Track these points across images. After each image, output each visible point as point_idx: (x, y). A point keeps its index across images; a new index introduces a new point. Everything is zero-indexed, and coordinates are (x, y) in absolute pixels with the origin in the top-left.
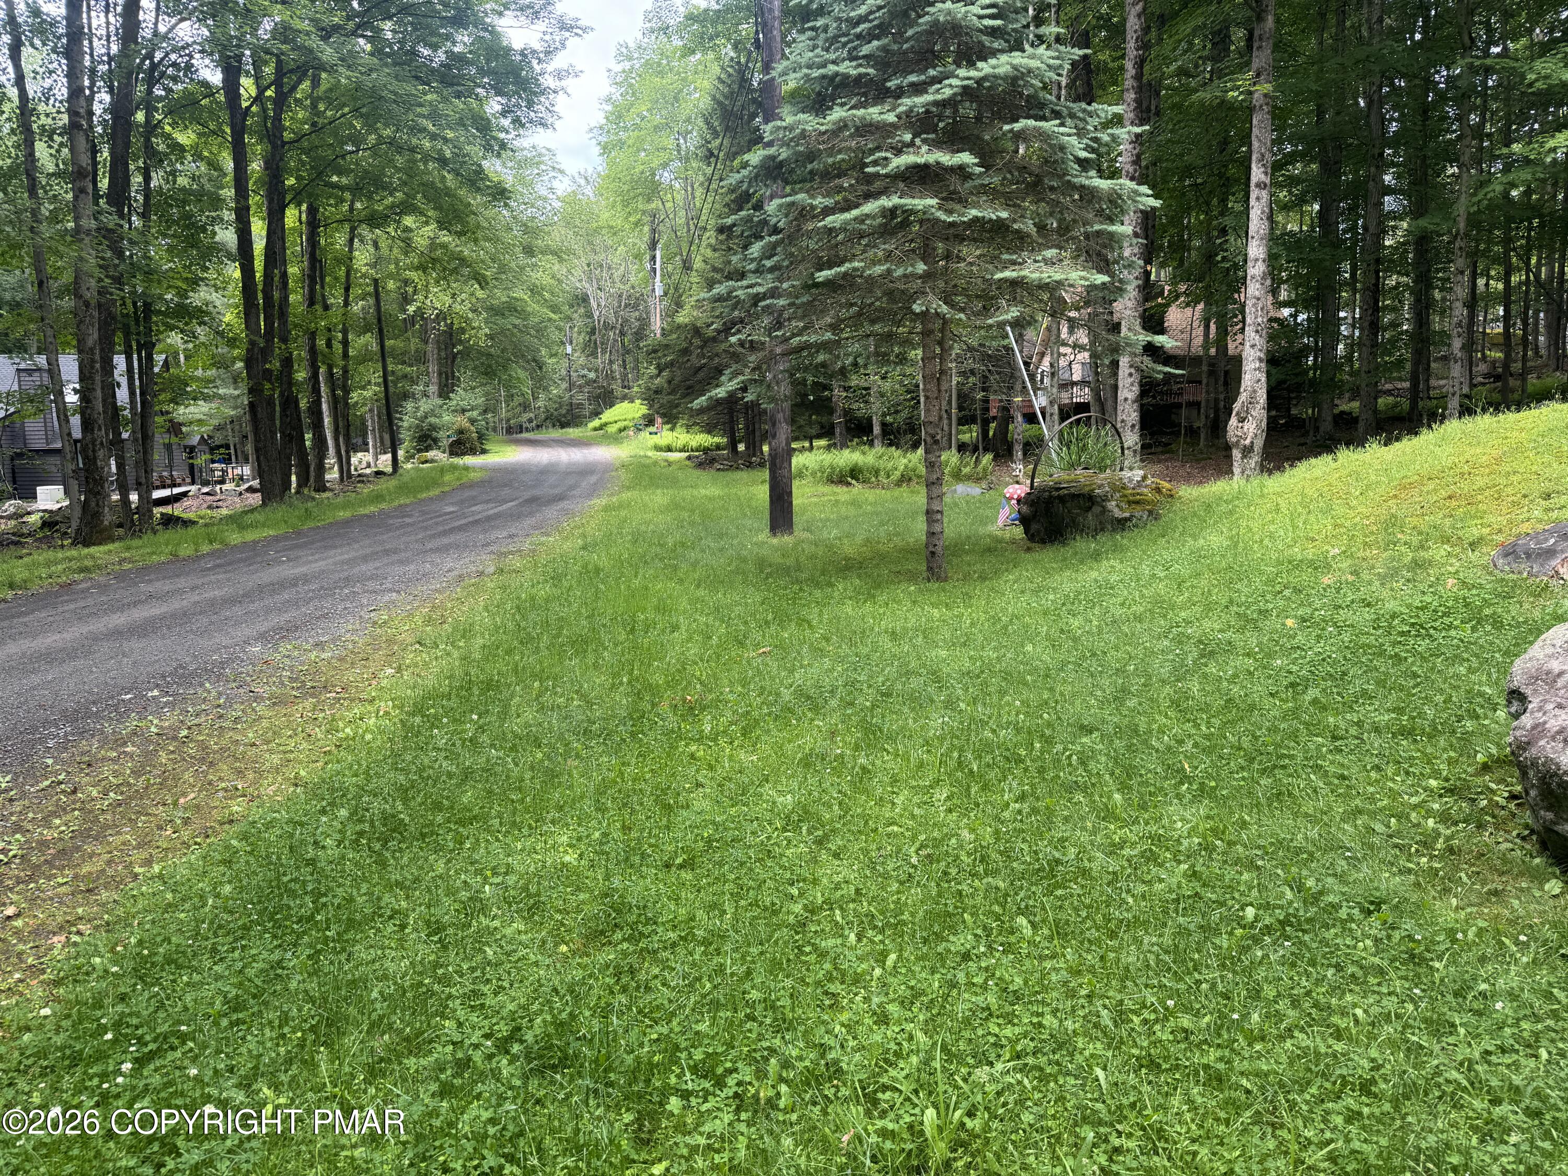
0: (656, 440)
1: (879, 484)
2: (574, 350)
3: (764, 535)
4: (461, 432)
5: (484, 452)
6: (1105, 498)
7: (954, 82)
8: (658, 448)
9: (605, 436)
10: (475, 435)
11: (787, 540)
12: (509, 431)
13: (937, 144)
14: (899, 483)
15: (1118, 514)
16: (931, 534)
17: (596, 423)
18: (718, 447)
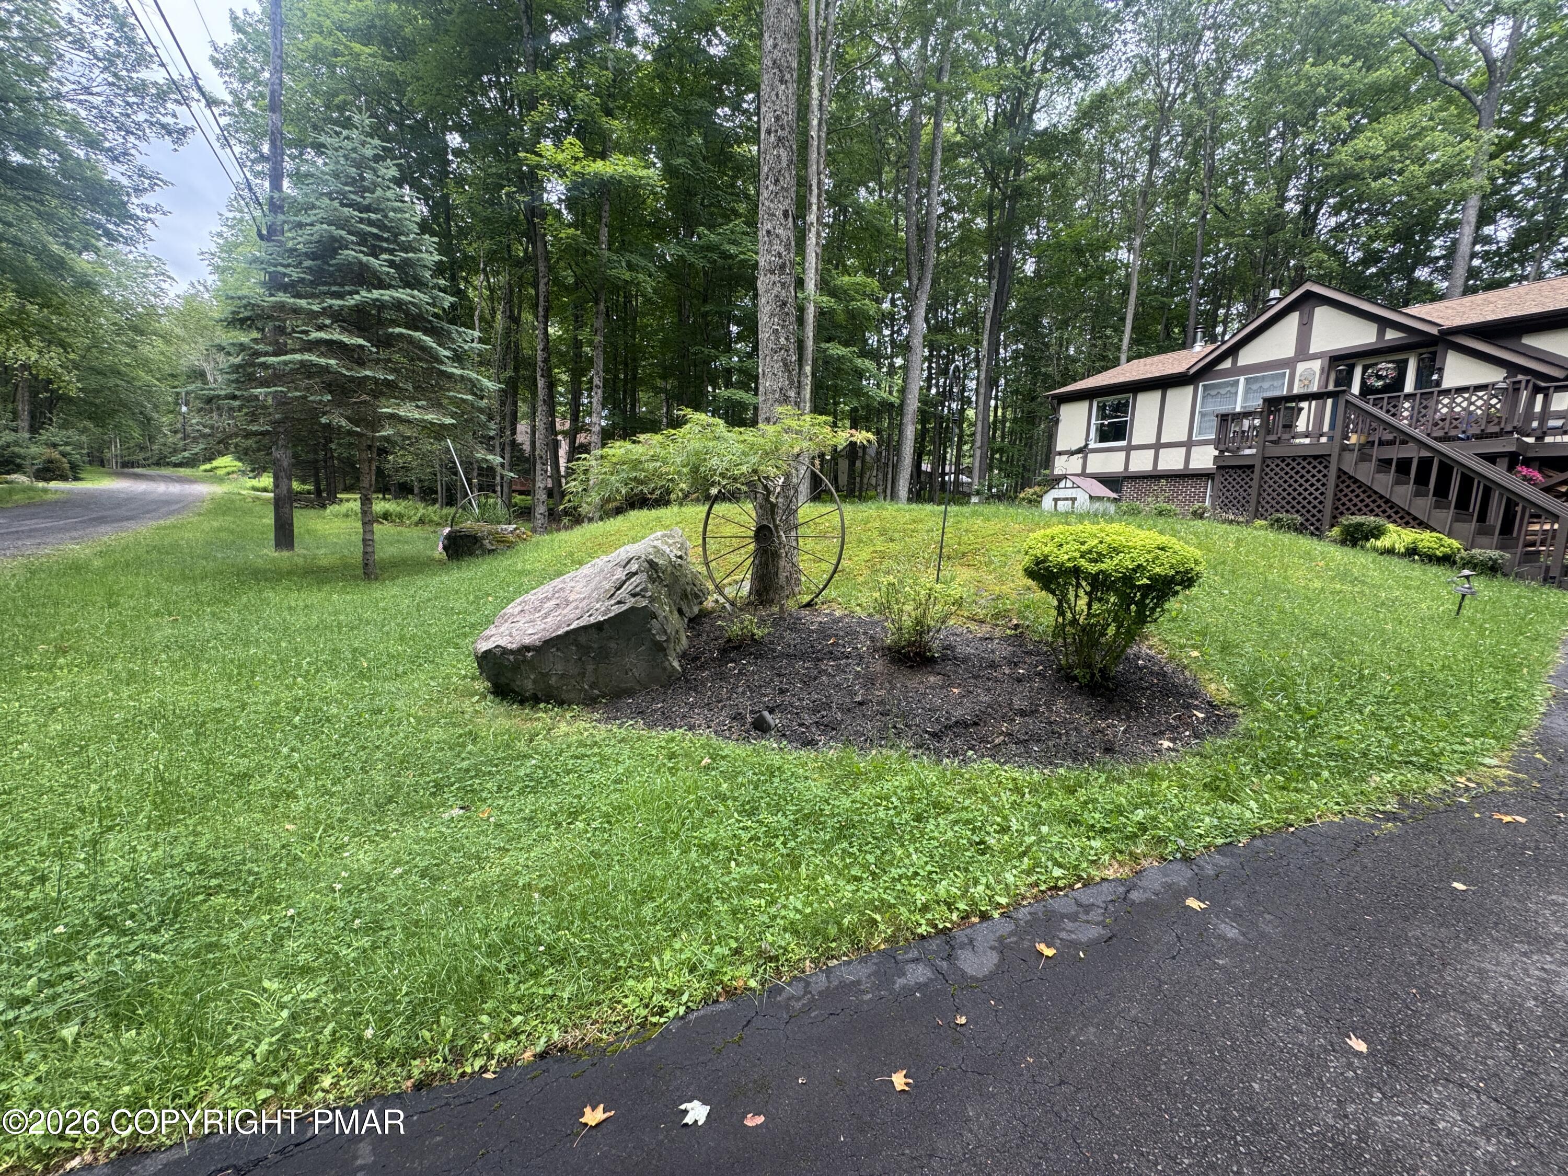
0: (255, 483)
1: (402, 524)
2: (190, 411)
3: (270, 552)
4: (50, 461)
5: (76, 479)
6: (483, 538)
7: (356, 297)
8: (254, 489)
9: (213, 477)
10: (67, 466)
11: (286, 554)
12: (125, 465)
13: (344, 329)
14: (416, 524)
15: (489, 547)
16: (365, 553)
17: (208, 466)
18: (309, 492)
